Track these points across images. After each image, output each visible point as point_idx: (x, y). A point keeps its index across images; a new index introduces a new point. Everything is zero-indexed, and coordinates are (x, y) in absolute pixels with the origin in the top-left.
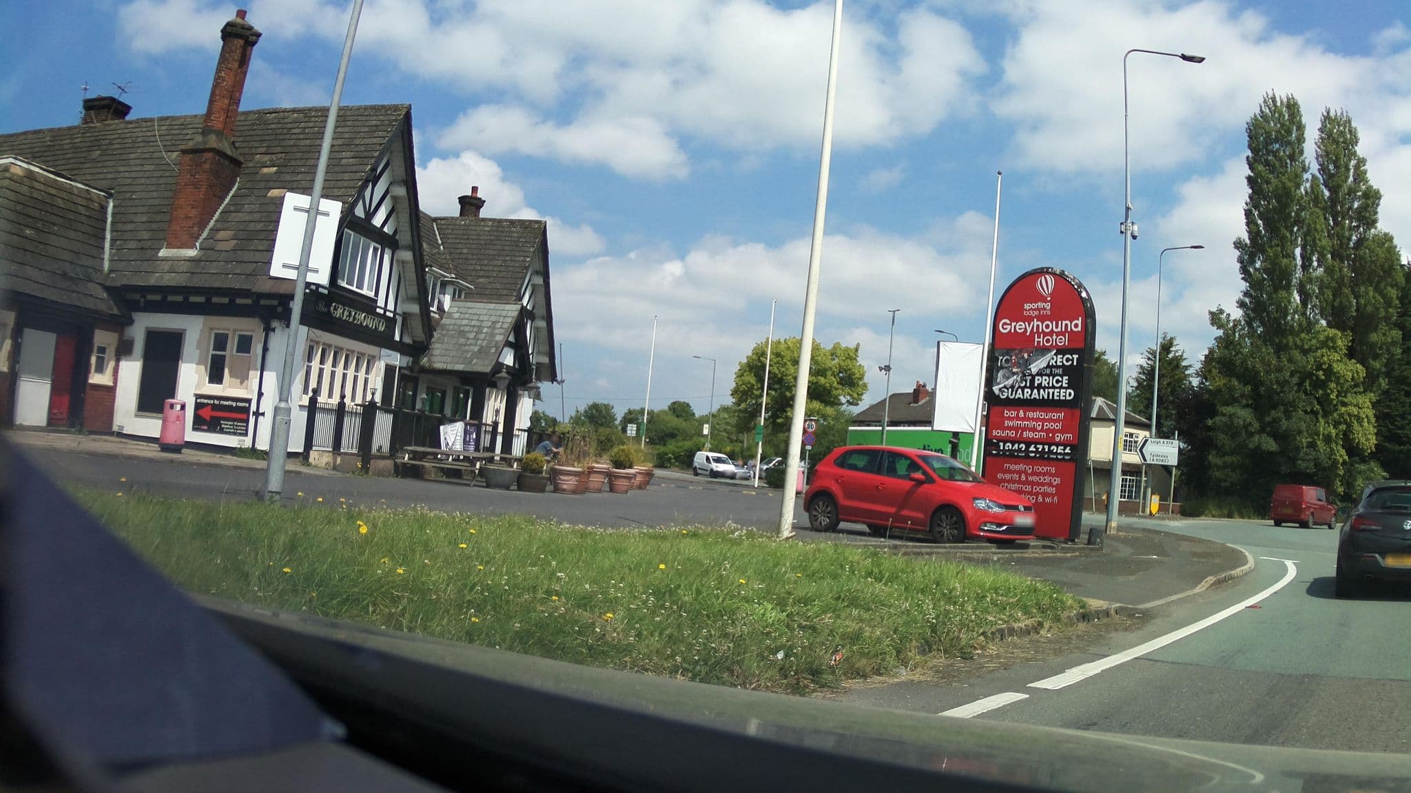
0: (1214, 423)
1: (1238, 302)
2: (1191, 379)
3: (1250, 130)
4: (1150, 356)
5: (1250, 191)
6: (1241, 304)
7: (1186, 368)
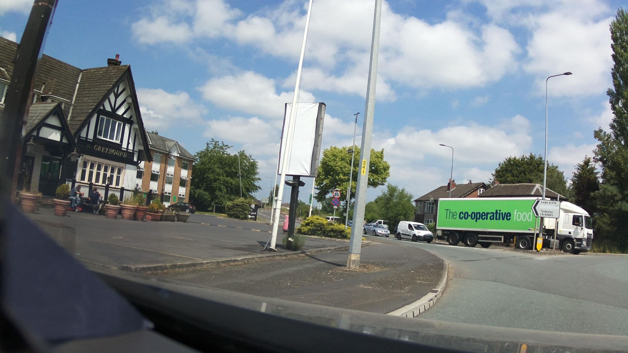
0: (594, 194)
1: (610, 125)
2: (599, 179)
3: (612, 29)
4: (579, 168)
5: (614, 63)
6: (612, 127)
7: (597, 173)
